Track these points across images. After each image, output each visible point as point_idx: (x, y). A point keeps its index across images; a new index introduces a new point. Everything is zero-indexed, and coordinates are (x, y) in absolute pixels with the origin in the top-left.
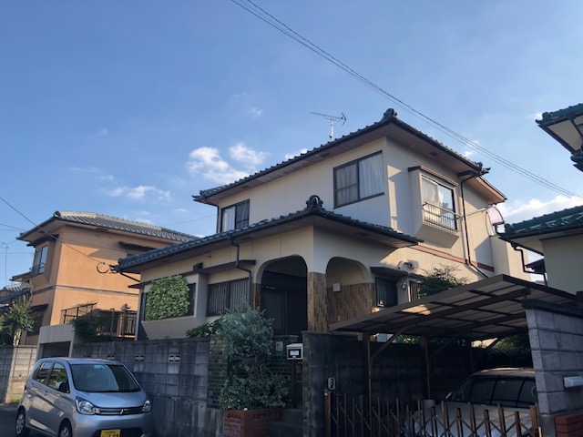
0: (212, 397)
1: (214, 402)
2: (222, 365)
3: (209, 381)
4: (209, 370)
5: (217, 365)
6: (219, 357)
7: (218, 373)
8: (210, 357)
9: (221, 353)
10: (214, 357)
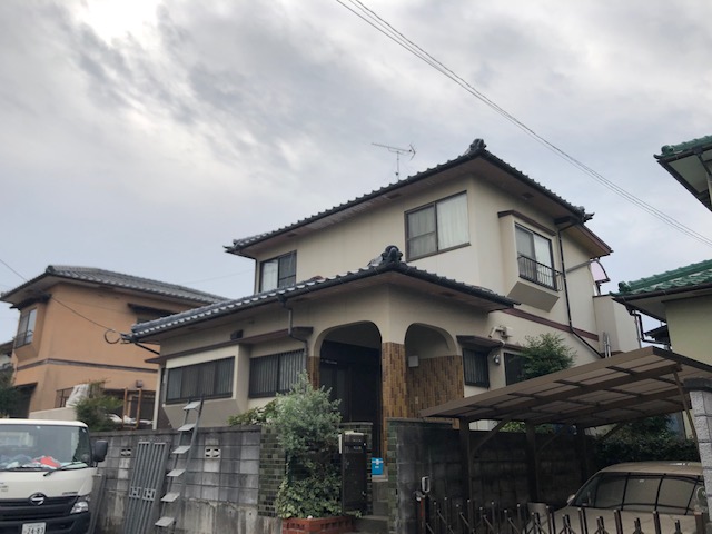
0: (265, 504)
1: (267, 508)
2: (276, 462)
3: (260, 482)
4: (260, 467)
5: (272, 462)
6: (273, 452)
7: (273, 472)
8: (262, 452)
9: (276, 446)
10: (267, 452)
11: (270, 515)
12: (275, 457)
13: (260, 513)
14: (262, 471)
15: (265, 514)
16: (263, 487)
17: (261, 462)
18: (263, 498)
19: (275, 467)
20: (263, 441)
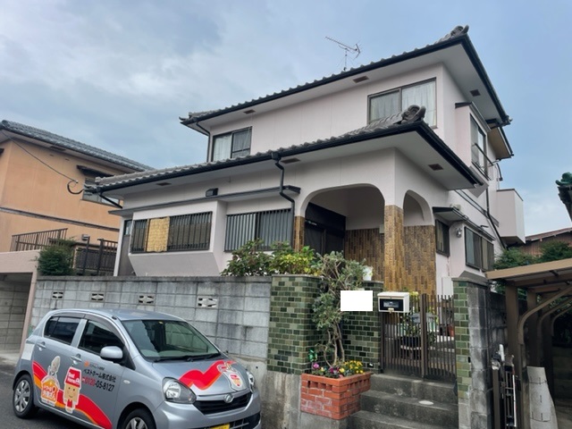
0: (276, 358)
1: (281, 364)
2: (293, 315)
3: (270, 335)
4: (271, 320)
5: (286, 315)
6: (289, 305)
7: (288, 326)
8: (272, 304)
9: (292, 299)
10: (279, 304)
11: (284, 370)
12: (290, 310)
13: (270, 368)
14: (274, 324)
15: (277, 369)
16: (273, 341)
17: (271, 314)
18: (275, 352)
19: (290, 321)
20: (273, 294)
